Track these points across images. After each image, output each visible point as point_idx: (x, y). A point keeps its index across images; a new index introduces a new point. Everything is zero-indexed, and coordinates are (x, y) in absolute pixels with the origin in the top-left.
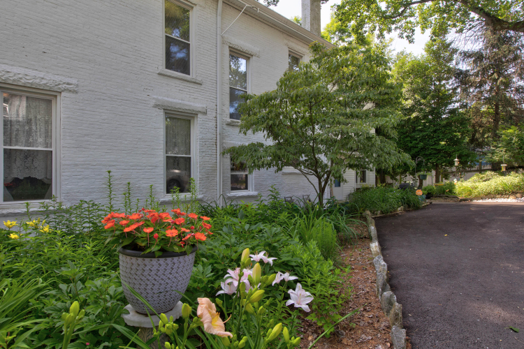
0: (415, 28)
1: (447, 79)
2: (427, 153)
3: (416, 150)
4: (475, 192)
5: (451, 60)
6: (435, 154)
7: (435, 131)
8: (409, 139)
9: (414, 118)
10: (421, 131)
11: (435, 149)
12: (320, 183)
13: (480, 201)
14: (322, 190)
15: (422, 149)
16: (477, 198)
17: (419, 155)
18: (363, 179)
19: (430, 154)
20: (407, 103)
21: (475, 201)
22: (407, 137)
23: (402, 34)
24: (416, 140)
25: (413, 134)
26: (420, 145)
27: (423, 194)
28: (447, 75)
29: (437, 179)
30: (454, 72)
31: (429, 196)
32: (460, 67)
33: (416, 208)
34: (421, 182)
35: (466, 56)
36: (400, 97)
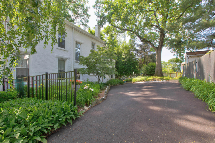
0: (126, 35)
1: (134, 51)
4: (136, 80)
5: (135, 46)
7: (130, 65)
9: (125, 61)
10: (127, 64)
12: (99, 78)
13: (137, 83)
15: (127, 69)
18: (112, 77)
19: (129, 71)
22: (123, 66)
26: (127, 68)
27: (125, 81)
28: (134, 50)
29: (131, 77)
30: (135, 49)
31: (127, 81)
32: (136, 48)
33: (122, 84)
34: (127, 78)
35: (138, 45)
36: (122, 55)
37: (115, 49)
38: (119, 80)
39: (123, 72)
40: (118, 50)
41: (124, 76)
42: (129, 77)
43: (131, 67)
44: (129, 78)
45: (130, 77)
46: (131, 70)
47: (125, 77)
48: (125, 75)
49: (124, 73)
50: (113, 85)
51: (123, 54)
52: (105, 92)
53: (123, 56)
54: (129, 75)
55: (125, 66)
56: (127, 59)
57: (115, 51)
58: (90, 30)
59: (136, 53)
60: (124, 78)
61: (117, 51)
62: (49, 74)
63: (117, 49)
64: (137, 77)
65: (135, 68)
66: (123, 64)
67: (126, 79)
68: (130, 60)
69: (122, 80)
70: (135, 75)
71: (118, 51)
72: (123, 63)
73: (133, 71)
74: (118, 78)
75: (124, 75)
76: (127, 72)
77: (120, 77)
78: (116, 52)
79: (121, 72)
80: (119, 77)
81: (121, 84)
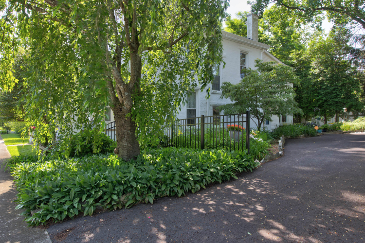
0: (322, 21)
1: (345, 54)
2: (329, 103)
3: (321, 101)
4: (352, 128)
5: (347, 41)
6: (334, 104)
7: (334, 90)
8: (316, 94)
9: (321, 80)
10: (325, 89)
11: (334, 101)
12: (259, 122)
13: (355, 133)
14: (260, 125)
15: (326, 101)
16: (353, 131)
17: (323, 104)
18: (284, 120)
19: (331, 104)
20: (315, 71)
21: (352, 133)
22: (315, 93)
23: (313, 25)
24: (322, 95)
25: (319, 91)
26: (324, 98)
27: (320, 129)
28: (345, 52)
29: (337, 120)
30: (349, 50)
31: (325, 130)
32: (354, 46)
33: (312, 135)
34: (326, 123)
35: (357, 39)
36: (310, 67)
37: (291, 56)
38: (305, 126)
39: (315, 109)
40: (300, 57)
41: (318, 117)
42: (331, 119)
43: (337, 96)
44: (332, 121)
45: (334, 119)
46: (337, 102)
47: (319, 119)
48: (321, 115)
49: (317, 111)
50: (289, 137)
51: (313, 64)
52: (280, 146)
53: (312, 71)
54: (332, 116)
55: (318, 93)
56: (325, 75)
57: (291, 59)
58: (229, 20)
59: (353, 59)
60: (318, 123)
61: (296, 59)
62: (206, 117)
63: (297, 55)
64: (355, 119)
65: (349, 96)
66: (314, 89)
67: (322, 124)
68: (333, 79)
69: (312, 126)
70: (351, 113)
71: (300, 59)
72: (313, 86)
73: (344, 105)
74: (300, 121)
75: (316, 115)
76: (325, 106)
77: (307, 119)
78: (294, 61)
79: (309, 108)
80: (303, 121)
81: (310, 135)
